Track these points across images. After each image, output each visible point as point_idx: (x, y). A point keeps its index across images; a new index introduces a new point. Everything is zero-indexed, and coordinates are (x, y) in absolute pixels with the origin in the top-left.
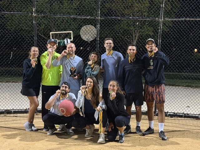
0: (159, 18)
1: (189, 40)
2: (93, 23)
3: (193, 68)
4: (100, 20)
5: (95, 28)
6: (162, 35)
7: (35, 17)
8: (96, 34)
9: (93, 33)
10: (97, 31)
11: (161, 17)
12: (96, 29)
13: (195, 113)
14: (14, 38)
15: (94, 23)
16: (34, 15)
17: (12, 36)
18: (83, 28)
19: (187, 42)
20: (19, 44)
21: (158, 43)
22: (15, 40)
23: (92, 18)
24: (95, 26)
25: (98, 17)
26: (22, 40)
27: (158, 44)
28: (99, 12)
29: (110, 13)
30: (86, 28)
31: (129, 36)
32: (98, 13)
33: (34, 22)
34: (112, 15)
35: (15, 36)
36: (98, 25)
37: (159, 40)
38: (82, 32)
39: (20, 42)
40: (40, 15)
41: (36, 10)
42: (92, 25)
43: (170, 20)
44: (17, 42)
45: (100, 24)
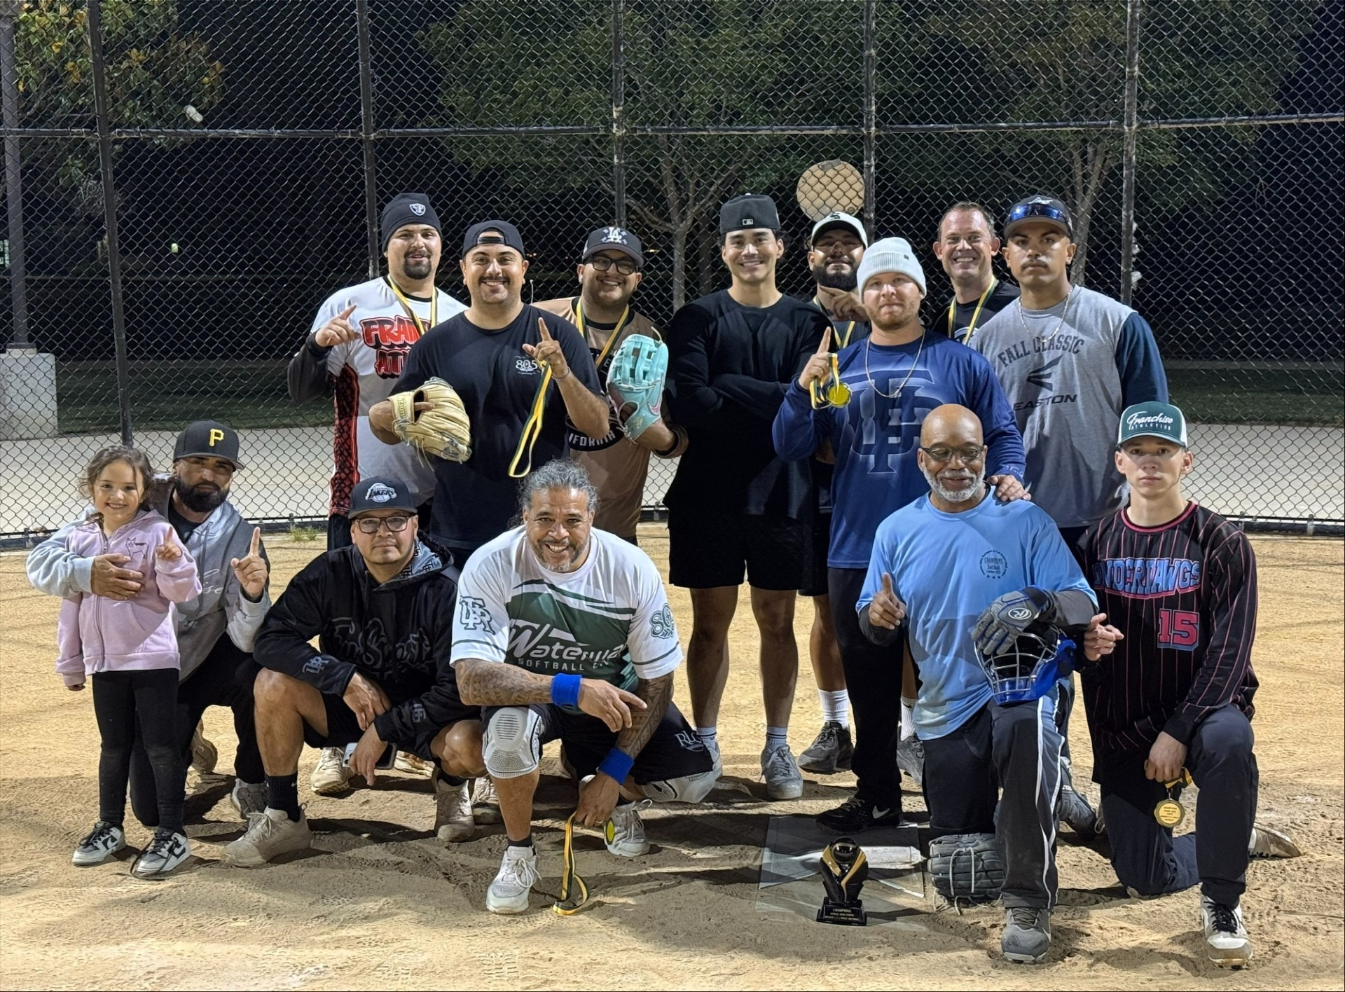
0: (1121, 121)
1: (1253, 207)
2: (849, 150)
3: (1279, 322)
4: (878, 138)
5: (857, 173)
6: (1138, 190)
7: (621, 139)
8: (862, 194)
9: (851, 194)
10: (866, 183)
11: (1130, 117)
12: (862, 173)
13: (1294, 514)
14: (538, 223)
15: (854, 151)
16: (618, 134)
17: (532, 216)
18: (807, 174)
19: (1247, 214)
20: (556, 246)
21: (1123, 224)
22: (543, 231)
23: (844, 132)
24: (858, 164)
25: (869, 127)
26: (569, 232)
27: (1124, 229)
28: (874, 108)
29: (919, 110)
30: (819, 173)
31: (1001, 196)
32: (869, 113)
33: (616, 160)
34: (925, 117)
35: (544, 216)
36: (869, 159)
37: (1128, 211)
38: (806, 187)
39: (562, 239)
40: (639, 133)
41: (625, 113)
42: (844, 159)
43: (1166, 126)
44: (549, 239)
45: (878, 153)
